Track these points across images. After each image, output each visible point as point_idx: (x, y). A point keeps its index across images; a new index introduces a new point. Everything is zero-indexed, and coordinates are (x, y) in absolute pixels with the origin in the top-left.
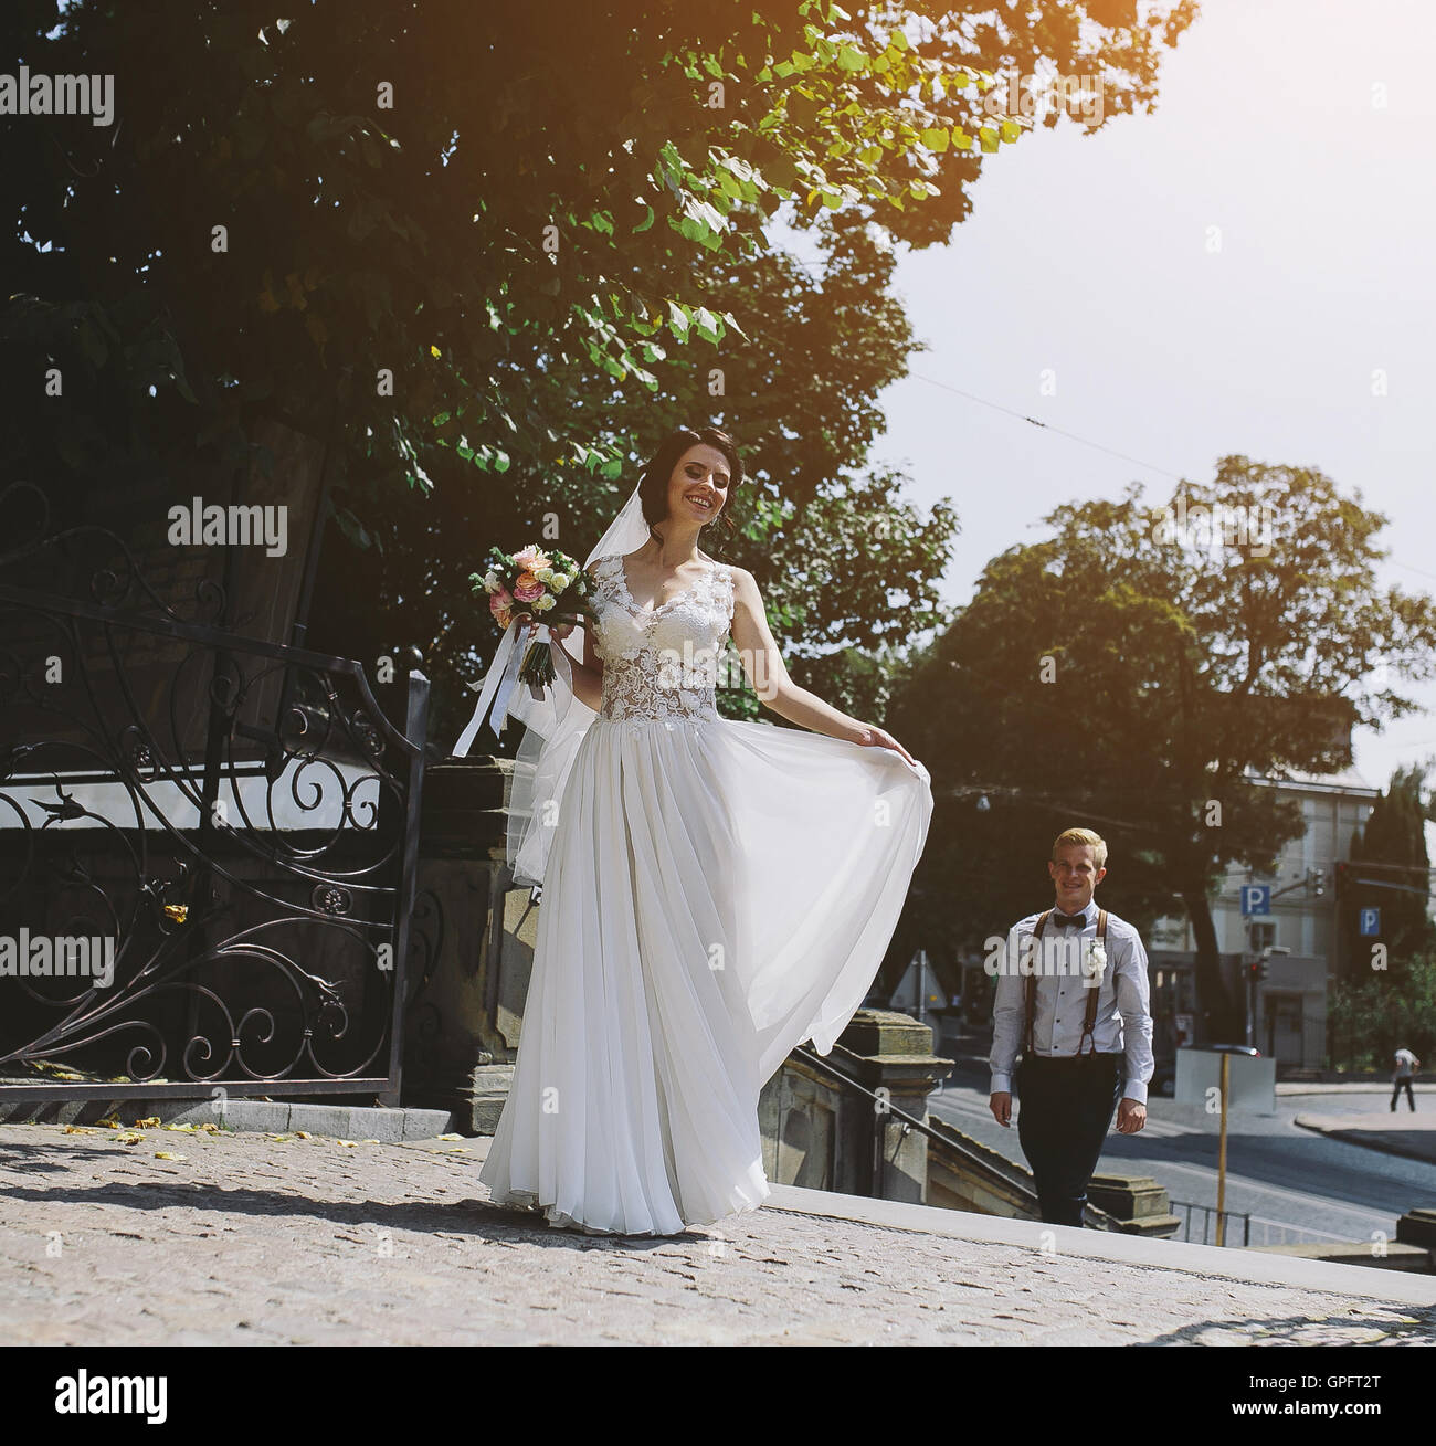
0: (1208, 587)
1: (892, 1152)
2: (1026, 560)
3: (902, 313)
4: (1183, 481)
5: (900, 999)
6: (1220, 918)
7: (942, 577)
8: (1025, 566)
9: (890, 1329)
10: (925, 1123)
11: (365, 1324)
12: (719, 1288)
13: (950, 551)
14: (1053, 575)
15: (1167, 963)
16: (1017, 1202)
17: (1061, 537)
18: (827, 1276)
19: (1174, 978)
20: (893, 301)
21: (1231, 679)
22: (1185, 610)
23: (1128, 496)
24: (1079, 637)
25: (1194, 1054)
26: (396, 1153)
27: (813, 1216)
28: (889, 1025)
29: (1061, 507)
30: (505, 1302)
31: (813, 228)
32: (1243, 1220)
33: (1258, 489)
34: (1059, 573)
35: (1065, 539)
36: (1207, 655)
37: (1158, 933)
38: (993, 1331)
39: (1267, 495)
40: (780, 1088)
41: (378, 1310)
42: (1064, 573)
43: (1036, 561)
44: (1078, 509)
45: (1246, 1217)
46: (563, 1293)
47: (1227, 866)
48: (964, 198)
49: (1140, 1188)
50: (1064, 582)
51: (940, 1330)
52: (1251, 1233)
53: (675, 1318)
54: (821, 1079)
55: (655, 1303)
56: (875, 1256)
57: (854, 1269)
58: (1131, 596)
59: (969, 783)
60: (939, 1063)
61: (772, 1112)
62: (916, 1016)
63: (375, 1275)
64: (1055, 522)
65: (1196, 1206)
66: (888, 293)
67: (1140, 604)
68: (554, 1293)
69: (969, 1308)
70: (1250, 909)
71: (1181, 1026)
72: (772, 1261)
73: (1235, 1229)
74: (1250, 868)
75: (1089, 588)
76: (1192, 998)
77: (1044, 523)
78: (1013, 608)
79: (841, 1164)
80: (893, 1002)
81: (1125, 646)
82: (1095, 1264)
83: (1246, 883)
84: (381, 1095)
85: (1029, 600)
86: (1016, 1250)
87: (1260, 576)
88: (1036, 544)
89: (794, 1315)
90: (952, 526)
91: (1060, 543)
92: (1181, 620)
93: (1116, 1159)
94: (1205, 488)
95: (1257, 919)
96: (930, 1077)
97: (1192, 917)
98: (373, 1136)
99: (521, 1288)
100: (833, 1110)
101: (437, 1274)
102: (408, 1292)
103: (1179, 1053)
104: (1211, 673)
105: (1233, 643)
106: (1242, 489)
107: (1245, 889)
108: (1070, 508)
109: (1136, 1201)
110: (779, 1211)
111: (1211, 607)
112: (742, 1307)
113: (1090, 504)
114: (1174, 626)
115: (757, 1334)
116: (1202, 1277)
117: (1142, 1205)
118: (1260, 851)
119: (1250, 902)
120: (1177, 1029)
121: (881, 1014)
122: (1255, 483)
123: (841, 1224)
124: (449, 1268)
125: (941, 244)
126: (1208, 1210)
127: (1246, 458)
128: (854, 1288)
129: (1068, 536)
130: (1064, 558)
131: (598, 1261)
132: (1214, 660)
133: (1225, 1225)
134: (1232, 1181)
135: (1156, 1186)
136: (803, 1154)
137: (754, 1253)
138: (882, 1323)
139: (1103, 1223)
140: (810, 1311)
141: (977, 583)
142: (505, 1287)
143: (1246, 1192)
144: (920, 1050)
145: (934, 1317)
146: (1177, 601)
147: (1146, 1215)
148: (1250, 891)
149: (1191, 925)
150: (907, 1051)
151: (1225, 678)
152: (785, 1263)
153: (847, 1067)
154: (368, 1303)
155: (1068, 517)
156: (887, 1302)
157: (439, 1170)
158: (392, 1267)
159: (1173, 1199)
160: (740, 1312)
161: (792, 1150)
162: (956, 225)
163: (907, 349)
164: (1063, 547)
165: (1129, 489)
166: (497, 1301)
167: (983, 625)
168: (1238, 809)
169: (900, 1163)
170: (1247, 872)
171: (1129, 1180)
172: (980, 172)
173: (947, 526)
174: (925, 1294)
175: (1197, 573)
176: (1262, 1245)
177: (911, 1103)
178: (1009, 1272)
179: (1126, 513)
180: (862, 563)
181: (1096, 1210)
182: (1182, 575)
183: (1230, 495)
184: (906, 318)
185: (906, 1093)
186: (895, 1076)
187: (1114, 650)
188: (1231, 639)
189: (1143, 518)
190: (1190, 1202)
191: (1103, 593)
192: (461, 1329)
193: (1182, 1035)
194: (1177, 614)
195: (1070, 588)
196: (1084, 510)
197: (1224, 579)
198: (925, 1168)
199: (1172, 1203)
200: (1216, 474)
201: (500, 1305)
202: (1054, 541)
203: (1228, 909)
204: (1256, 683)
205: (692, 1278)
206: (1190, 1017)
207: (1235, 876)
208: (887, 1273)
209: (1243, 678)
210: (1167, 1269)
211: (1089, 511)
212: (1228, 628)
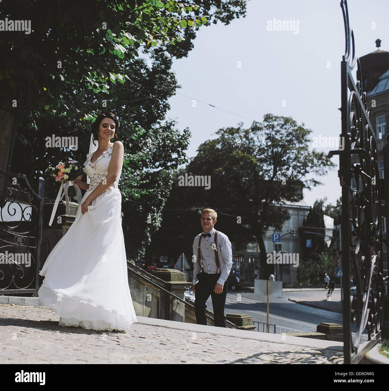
0: (262, 150)
1: (175, 308)
2: (210, 144)
3: (175, 77)
4: (254, 121)
5: (177, 266)
6: (266, 243)
7: (187, 149)
8: (210, 146)
9: (173, 355)
10: (184, 300)
11: (28, 354)
12: (126, 344)
13: (189, 142)
14: (219, 148)
15: (252, 255)
16: (210, 322)
17: (220, 138)
18: (156, 341)
19: (254, 260)
20: (172, 73)
21: (269, 176)
22: (255, 157)
23: (239, 126)
24: (226, 165)
25: (260, 281)
26: (38, 309)
27: (153, 325)
28: (174, 273)
29: (220, 129)
30: (67, 348)
31: (149, 53)
32: (274, 326)
33: (275, 123)
34: (220, 148)
35: (221, 138)
36: (262, 170)
37: (249, 247)
38: (202, 355)
39: (278, 125)
40: (144, 290)
41: (32, 350)
42: (221, 148)
43: (213, 144)
44: (225, 130)
45: (275, 326)
46: (83, 346)
47: (269, 228)
48: (191, 44)
49: (244, 317)
50: (221, 150)
51: (187, 355)
52: (276, 330)
53: (114, 352)
54: (155, 288)
55: (108, 348)
56: (170, 336)
57: (164, 340)
58: (240, 154)
59: (196, 206)
60: (188, 283)
61: (141, 297)
62: (182, 271)
63: (31, 342)
64: (219, 134)
65: (261, 323)
66: (170, 71)
67: (242, 156)
68: (81, 346)
69: (195, 349)
70: (275, 240)
71: (256, 273)
72: (141, 337)
73: (271, 328)
74: (275, 229)
75: (228, 152)
76: (258, 265)
77: (215, 134)
78: (207, 158)
79: (161, 311)
80: (175, 267)
81: (239, 168)
82: (231, 338)
83: (273, 233)
84: (34, 294)
85: (212, 155)
86: (209, 334)
87: (276, 147)
88: (213, 139)
89: (147, 352)
90: (189, 135)
91: (220, 139)
92: (254, 160)
93: (238, 310)
94: (261, 123)
95: (277, 243)
96: (185, 287)
97: (259, 243)
98: (31, 305)
99: (71, 345)
100: (158, 296)
101: (48, 341)
102: (41, 346)
103: (255, 280)
104: (263, 174)
105: (269, 166)
106: (271, 123)
107: (273, 235)
108: (223, 130)
109: (243, 321)
110: (143, 324)
111: (263, 156)
112: (132, 349)
113: (228, 128)
114: (252, 162)
115: (136, 356)
116: (261, 341)
117: (245, 322)
118: (277, 224)
119: (275, 238)
120: (255, 273)
121: (171, 270)
122: (274, 122)
123: (160, 327)
124: (51, 340)
125: (185, 57)
126: (264, 324)
127: (272, 114)
128: (163, 344)
129: (222, 137)
130: (221, 143)
131: (93, 337)
132: (264, 171)
133: (268, 327)
134: (270, 316)
135: (249, 317)
136: (150, 309)
137: (136, 335)
138: (171, 353)
139: (234, 327)
140: (151, 350)
141: (197, 151)
142: (67, 344)
143: (274, 319)
144: (182, 280)
145: (186, 352)
146: (253, 155)
147: (246, 325)
148: (275, 235)
149: (258, 245)
150: (179, 280)
151: (267, 176)
152: (144, 338)
153: (162, 285)
154: (30, 349)
155: (222, 132)
156: (172, 348)
157: (50, 314)
158: (36, 339)
159: (254, 321)
160: (132, 351)
161: (147, 308)
162: (189, 52)
163: (176, 87)
164: (221, 141)
165: (239, 124)
166: (65, 348)
167: (199, 162)
168: (271, 213)
169: (177, 311)
170: (274, 230)
171: (241, 315)
172: (196, 36)
173: (188, 135)
174: (183, 346)
175: (258, 147)
176: (279, 333)
177: (180, 294)
178: (207, 340)
179: (238, 131)
180: (164, 146)
181: (232, 324)
182: (254, 147)
183: (268, 125)
184: (176, 78)
185: (178, 292)
186: (176, 287)
187: (235, 169)
188: (268, 165)
189: (243, 132)
190: (259, 321)
191: (232, 153)
192: (55, 355)
193: (256, 276)
194: (253, 158)
195: (223, 152)
196: (227, 130)
197: (266, 148)
198: (184, 312)
199: (254, 322)
200: (263, 119)
201: (66, 349)
202: (218, 139)
203: (268, 240)
204: (276, 177)
205: (119, 342)
206: (258, 270)
207: (270, 231)
208: (173, 340)
209: (272, 176)
210: (251, 339)
211: (228, 130)
212: (268, 162)
